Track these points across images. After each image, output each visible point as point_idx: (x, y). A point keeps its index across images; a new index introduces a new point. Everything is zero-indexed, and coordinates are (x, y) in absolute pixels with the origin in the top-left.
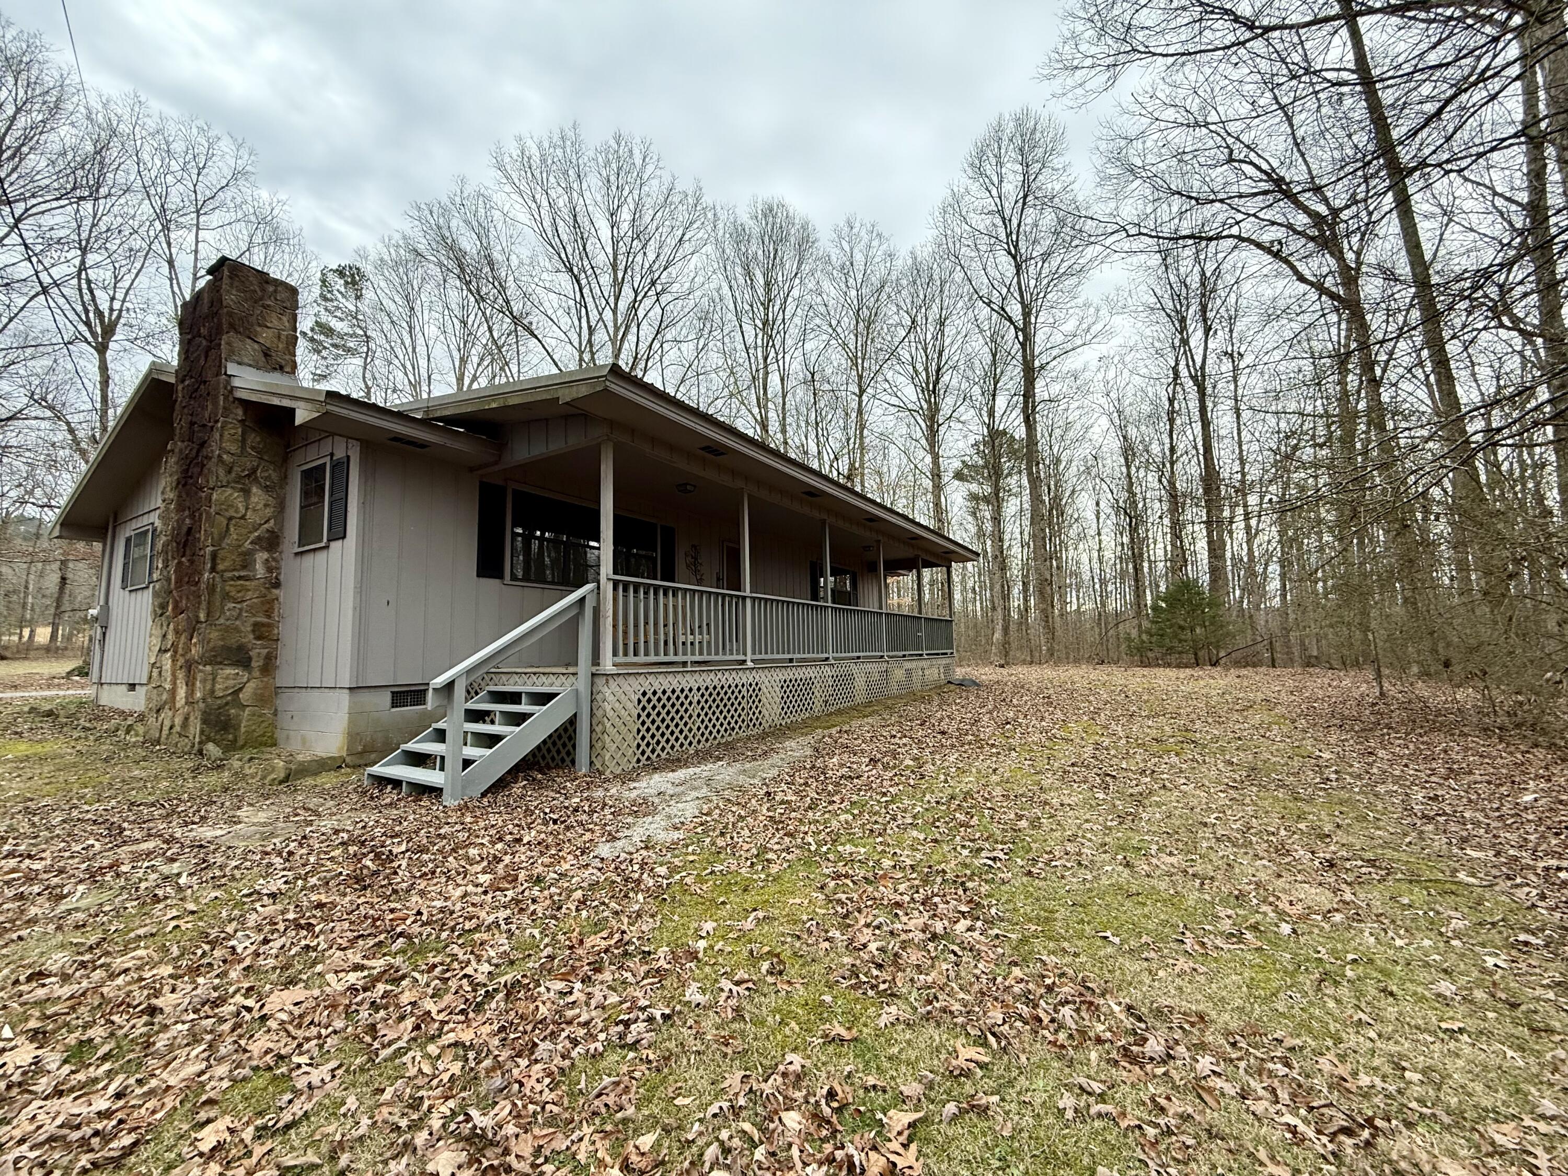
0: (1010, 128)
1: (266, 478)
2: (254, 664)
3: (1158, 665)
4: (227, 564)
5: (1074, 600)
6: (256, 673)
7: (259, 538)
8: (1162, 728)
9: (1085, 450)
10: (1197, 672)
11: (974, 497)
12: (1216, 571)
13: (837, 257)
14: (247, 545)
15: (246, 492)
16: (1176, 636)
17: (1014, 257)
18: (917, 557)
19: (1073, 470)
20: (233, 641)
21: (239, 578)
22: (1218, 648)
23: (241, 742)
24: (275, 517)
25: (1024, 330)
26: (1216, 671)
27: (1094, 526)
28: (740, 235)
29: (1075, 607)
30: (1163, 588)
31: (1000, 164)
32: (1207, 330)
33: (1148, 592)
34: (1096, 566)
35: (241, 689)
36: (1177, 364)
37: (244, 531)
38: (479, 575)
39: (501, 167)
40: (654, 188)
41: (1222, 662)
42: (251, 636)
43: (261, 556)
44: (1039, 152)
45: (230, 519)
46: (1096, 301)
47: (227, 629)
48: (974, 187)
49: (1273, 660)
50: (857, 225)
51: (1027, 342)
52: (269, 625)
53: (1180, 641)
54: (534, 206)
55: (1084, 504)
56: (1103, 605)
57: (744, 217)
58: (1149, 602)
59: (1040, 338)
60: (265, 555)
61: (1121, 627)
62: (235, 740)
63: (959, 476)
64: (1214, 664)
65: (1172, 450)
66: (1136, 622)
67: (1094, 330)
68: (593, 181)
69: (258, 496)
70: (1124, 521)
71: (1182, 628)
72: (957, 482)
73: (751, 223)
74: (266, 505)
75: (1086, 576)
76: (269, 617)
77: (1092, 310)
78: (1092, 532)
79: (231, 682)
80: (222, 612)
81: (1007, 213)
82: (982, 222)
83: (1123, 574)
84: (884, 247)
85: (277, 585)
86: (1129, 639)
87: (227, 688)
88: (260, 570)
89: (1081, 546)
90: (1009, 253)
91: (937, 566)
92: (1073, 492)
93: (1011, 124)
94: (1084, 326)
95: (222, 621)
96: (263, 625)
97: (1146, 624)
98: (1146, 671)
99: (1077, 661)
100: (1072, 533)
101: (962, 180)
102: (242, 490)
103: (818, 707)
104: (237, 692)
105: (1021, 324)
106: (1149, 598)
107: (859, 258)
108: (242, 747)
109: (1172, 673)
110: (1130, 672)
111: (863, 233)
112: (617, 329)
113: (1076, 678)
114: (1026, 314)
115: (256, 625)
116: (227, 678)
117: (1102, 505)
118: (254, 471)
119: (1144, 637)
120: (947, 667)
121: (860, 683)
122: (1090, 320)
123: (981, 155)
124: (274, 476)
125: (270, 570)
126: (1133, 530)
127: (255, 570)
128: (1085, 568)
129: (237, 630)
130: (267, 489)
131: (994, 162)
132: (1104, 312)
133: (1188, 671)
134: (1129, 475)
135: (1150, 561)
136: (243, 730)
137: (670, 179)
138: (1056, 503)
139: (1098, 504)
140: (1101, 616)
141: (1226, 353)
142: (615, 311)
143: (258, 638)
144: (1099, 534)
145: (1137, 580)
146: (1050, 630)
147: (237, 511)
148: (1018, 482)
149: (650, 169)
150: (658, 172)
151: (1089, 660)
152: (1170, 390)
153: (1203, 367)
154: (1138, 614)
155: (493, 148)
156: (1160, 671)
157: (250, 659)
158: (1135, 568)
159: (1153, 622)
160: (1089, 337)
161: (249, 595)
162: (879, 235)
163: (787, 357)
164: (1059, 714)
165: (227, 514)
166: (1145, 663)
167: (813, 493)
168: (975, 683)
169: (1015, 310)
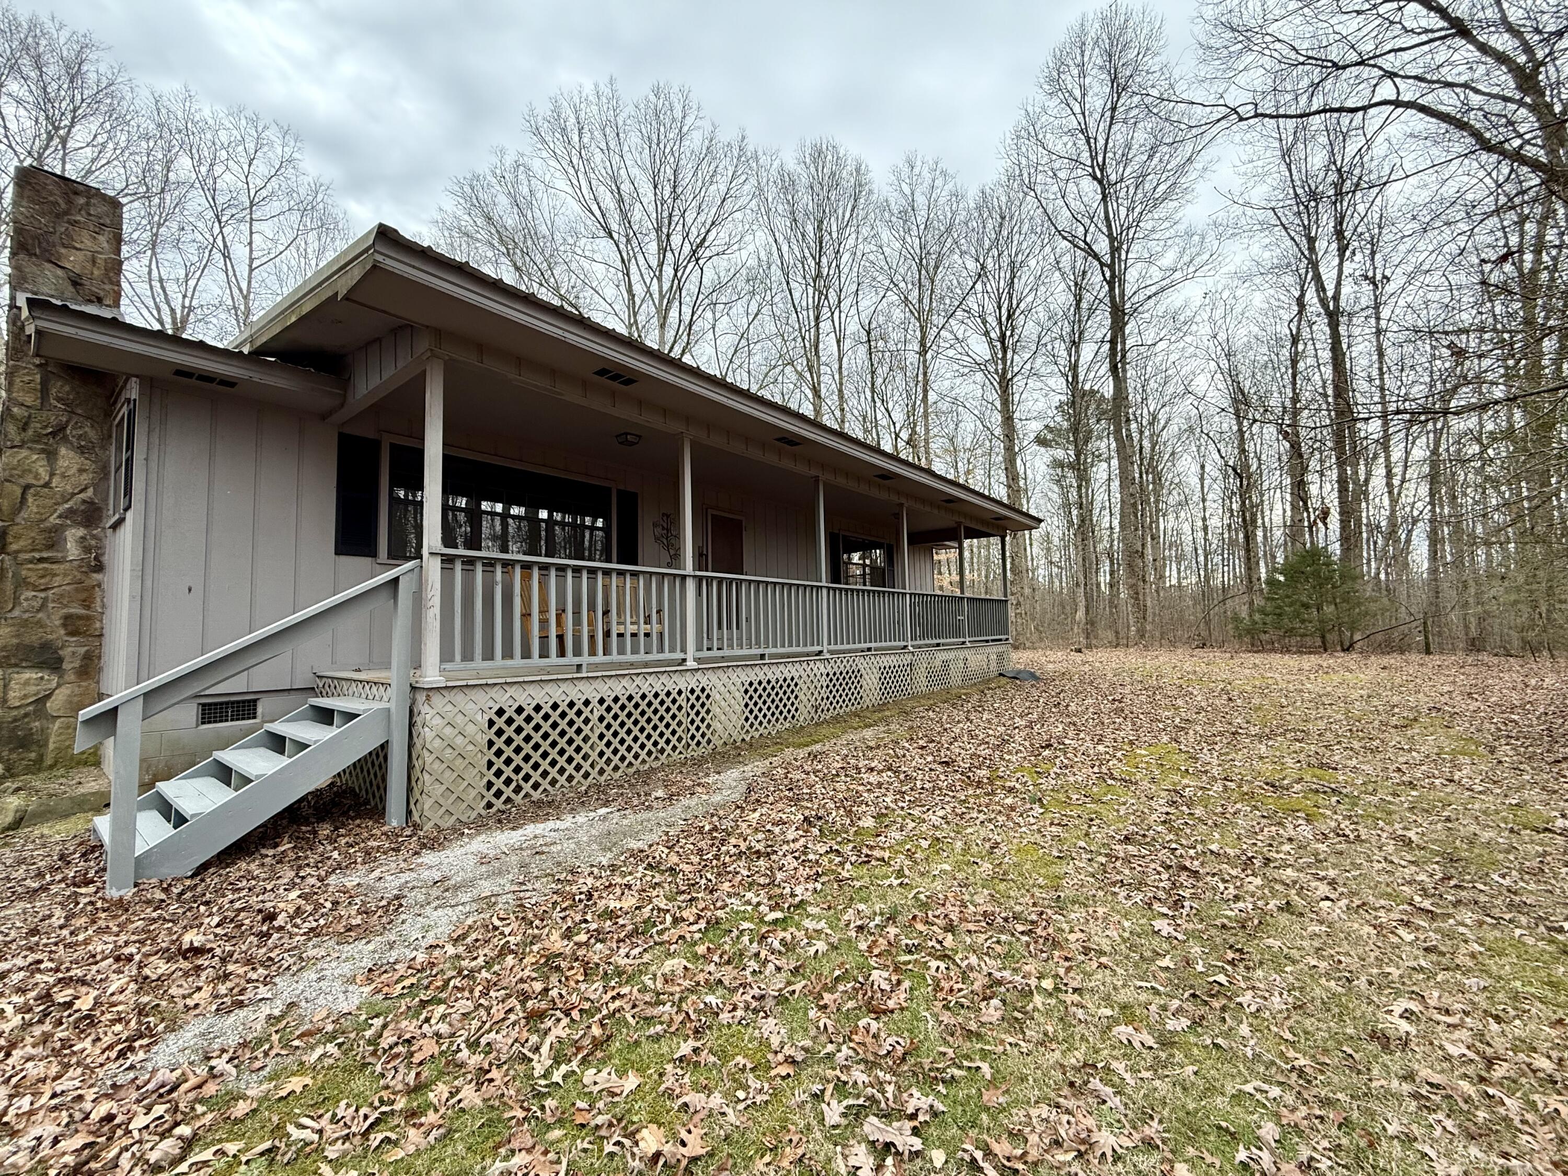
0: (1094, 30)
1: (80, 437)
2: (65, 666)
3: (1274, 650)
4: (22, 543)
5: (1174, 573)
6: (71, 677)
7: (71, 511)
8: (1278, 761)
9: (1186, 406)
10: (1326, 661)
11: (1057, 464)
12: (1349, 538)
13: (897, 202)
14: (53, 520)
15: (51, 455)
16: (1297, 615)
17: (1100, 182)
18: (959, 524)
19: (1173, 429)
20: (33, 638)
21: (41, 560)
22: (1353, 630)
23: (49, 761)
24: (96, 486)
25: (1111, 267)
26: (1351, 659)
27: (1198, 494)
28: (787, 184)
29: (1174, 582)
30: (1280, 559)
31: (1083, 74)
32: (1342, 250)
33: (1262, 564)
34: (1201, 534)
35: (48, 696)
36: (1302, 295)
37: (50, 502)
38: (338, 552)
39: (537, 132)
40: (695, 141)
41: (1357, 646)
42: (62, 632)
43: (73, 534)
44: (1132, 54)
45: (27, 487)
46: (1200, 227)
47: (25, 623)
48: (1053, 103)
49: (1427, 645)
50: (919, 163)
51: (1114, 280)
52: (88, 618)
53: (1303, 621)
54: (571, 171)
55: (1187, 466)
56: (1207, 580)
57: (791, 165)
58: (1263, 576)
59: (1132, 276)
60: (81, 532)
61: (1229, 603)
62: (41, 758)
63: (1041, 441)
64: (1347, 649)
65: (1295, 399)
66: (1246, 598)
67: (1198, 261)
68: (634, 139)
69: (67, 459)
70: (1234, 483)
71: (1306, 606)
72: (1035, 447)
73: (801, 169)
74: (81, 471)
75: (1188, 549)
76: (88, 607)
77: (1196, 238)
78: (1196, 498)
79: (33, 689)
80: (16, 602)
81: (1092, 132)
82: (1061, 145)
83: (1233, 543)
84: (950, 186)
85: (99, 567)
86: (1236, 619)
87: (25, 696)
88: (72, 550)
89: (1183, 514)
90: (1095, 178)
91: (988, 535)
92: (1173, 454)
93: (1097, 25)
94: (1186, 259)
95: (16, 613)
96: (80, 617)
97: (1259, 601)
98: (1258, 659)
99: (1173, 644)
100: (1172, 500)
101: (1037, 97)
102: (43, 451)
103: (803, 715)
104: (42, 701)
105: (1107, 259)
106: (1263, 570)
107: (921, 200)
108: (51, 767)
109: (1291, 661)
110: (1237, 661)
111: (925, 172)
112: (662, 297)
113: (1167, 669)
114: (1115, 250)
115: (67, 618)
116: (27, 683)
117: (1208, 468)
118: (62, 428)
119: (1257, 617)
120: (1000, 656)
121: (871, 681)
122: (1194, 250)
123: (1060, 66)
124: (92, 434)
125: (87, 550)
126: (1244, 493)
127: (65, 550)
128: (1187, 539)
129: (40, 624)
130: (81, 450)
131: (1075, 72)
132: (1211, 237)
133: (1314, 660)
134: (1241, 432)
135: (1265, 530)
136: (51, 746)
137: (711, 128)
138: (1152, 468)
139: (1203, 467)
140: (1206, 591)
141: (1366, 278)
142: (660, 279)
143: (71, 634)
144: (1204, 500)
145: (1248, 550)
146: (1141, 609)
147: (37, 476)
148: (1105, 445)
149: (689, 121)
150: (699, 123)
151: (1188, 642)
152: (1294, 327)
153: (1336, 298)
154: (1250, 589)
155: (526, 110)
156: (1276, 659)
157: (60, 660)
158: (1247, 537)
159: (1268, 599)
160: (1192, 269)
161: (57, 581)
162: (944, 173)
163: (843, 316)
164: (1127, 732)
165: (23, 482)
166: (1258, 647)
167: (790, 440)
168: (1033, 676)
169: (1102, 246)
